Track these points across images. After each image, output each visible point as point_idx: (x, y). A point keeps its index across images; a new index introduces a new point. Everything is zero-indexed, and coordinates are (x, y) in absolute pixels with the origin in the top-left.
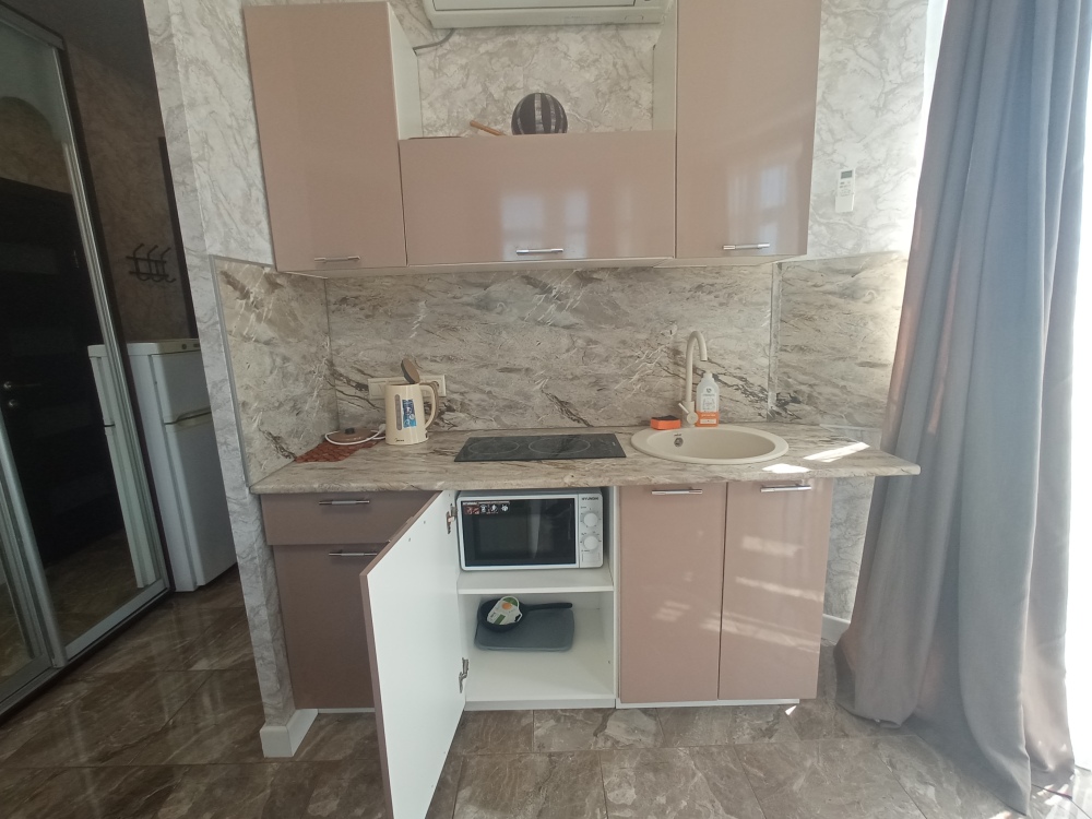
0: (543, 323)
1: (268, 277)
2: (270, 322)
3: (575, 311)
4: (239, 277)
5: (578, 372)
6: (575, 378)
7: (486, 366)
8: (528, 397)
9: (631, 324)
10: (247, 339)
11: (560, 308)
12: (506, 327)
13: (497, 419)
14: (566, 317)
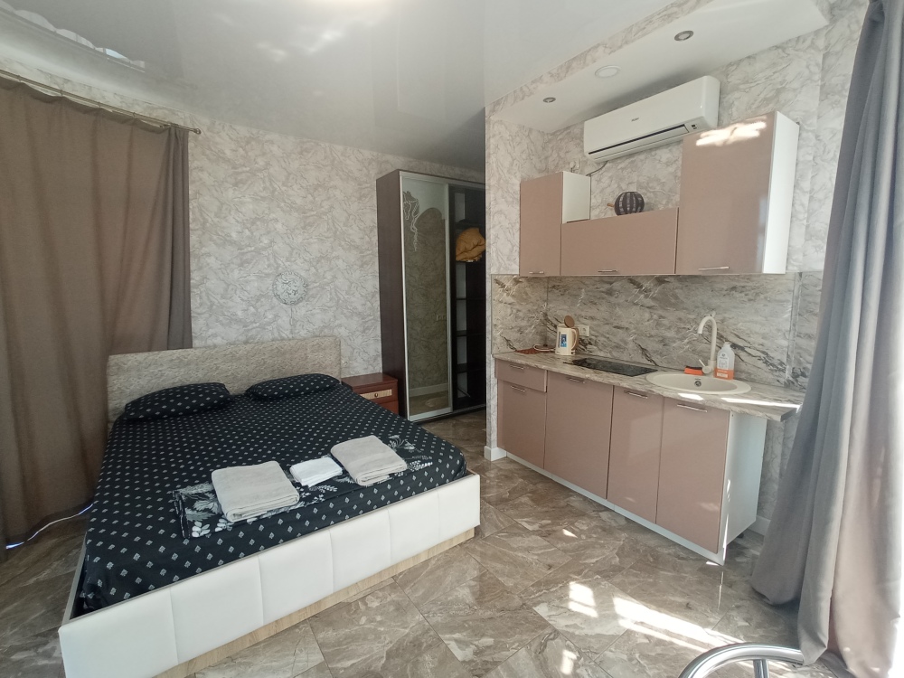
0: (637, 304)
1: (515, 279)
2: (513, 296)
3: (654, 299)
4: (502, 281)
5: (653, 333)
6: (651, 336)
7: (608, 324)
8: (626, 343)
9: (686, 309)
10: (501, 302)
11: (646, 297)
12: (619, 305)
13: (610, 352)
14: (649, 302)
